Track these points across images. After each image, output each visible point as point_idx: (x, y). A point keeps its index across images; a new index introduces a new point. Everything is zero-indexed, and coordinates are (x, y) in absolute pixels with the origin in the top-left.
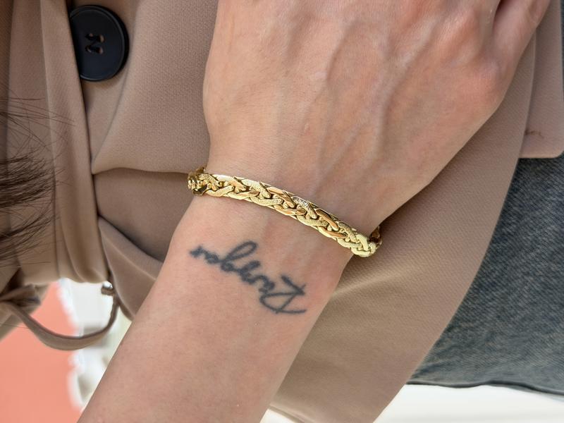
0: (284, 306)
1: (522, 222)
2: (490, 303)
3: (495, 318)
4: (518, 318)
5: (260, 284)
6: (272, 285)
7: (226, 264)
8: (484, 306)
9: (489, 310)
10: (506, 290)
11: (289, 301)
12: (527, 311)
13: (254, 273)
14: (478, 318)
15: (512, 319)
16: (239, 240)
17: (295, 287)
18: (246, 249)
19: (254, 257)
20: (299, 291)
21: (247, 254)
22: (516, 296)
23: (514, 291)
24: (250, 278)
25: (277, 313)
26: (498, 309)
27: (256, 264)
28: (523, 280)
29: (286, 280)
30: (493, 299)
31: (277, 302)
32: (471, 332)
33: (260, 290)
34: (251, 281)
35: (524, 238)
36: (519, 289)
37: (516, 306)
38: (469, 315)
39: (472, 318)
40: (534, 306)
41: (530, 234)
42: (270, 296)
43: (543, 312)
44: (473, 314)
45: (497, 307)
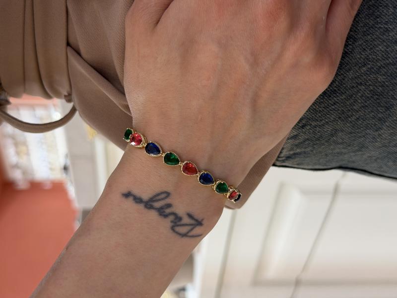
0: (188, 232)
1: (357, 44)
2: (333, 107)
3: (337, 119)
4: (353, 118)
5: (172, 218)
6: (180, 219)
7: (148, 204)
8: (328, 109)
9: (332, 112)
10: (344, 97)
11: (192, 230)
12: (360, 112)
13: (168, 211)
14: (323, 118)
15: (350, 119)
16: (158, 190)
17: (196, 220)
18: (163, 196)
19: (168, 201)
20: (199, 223)
21: (163, 199)
22: (352, 101)
23: (351, 98)
24: (165, 214)
25: (182, 237)
26: (339, 112)
27: (169, 206)
28: (357, 88)
29: (190, 216)
30: (335, 104)
31: (183, 230)
32: (320, 129)
33: (172, 222)
34: (166, 216)
35: (358, 56)
36: (354, 96)
37: (352, 109)
38: (317, 116)
39: (320, 118)
40: (366, 109)
41: (363, 54)
42: (178, 226)
43: (373, 114)
44: (320, 115)
45: (339, 110)
